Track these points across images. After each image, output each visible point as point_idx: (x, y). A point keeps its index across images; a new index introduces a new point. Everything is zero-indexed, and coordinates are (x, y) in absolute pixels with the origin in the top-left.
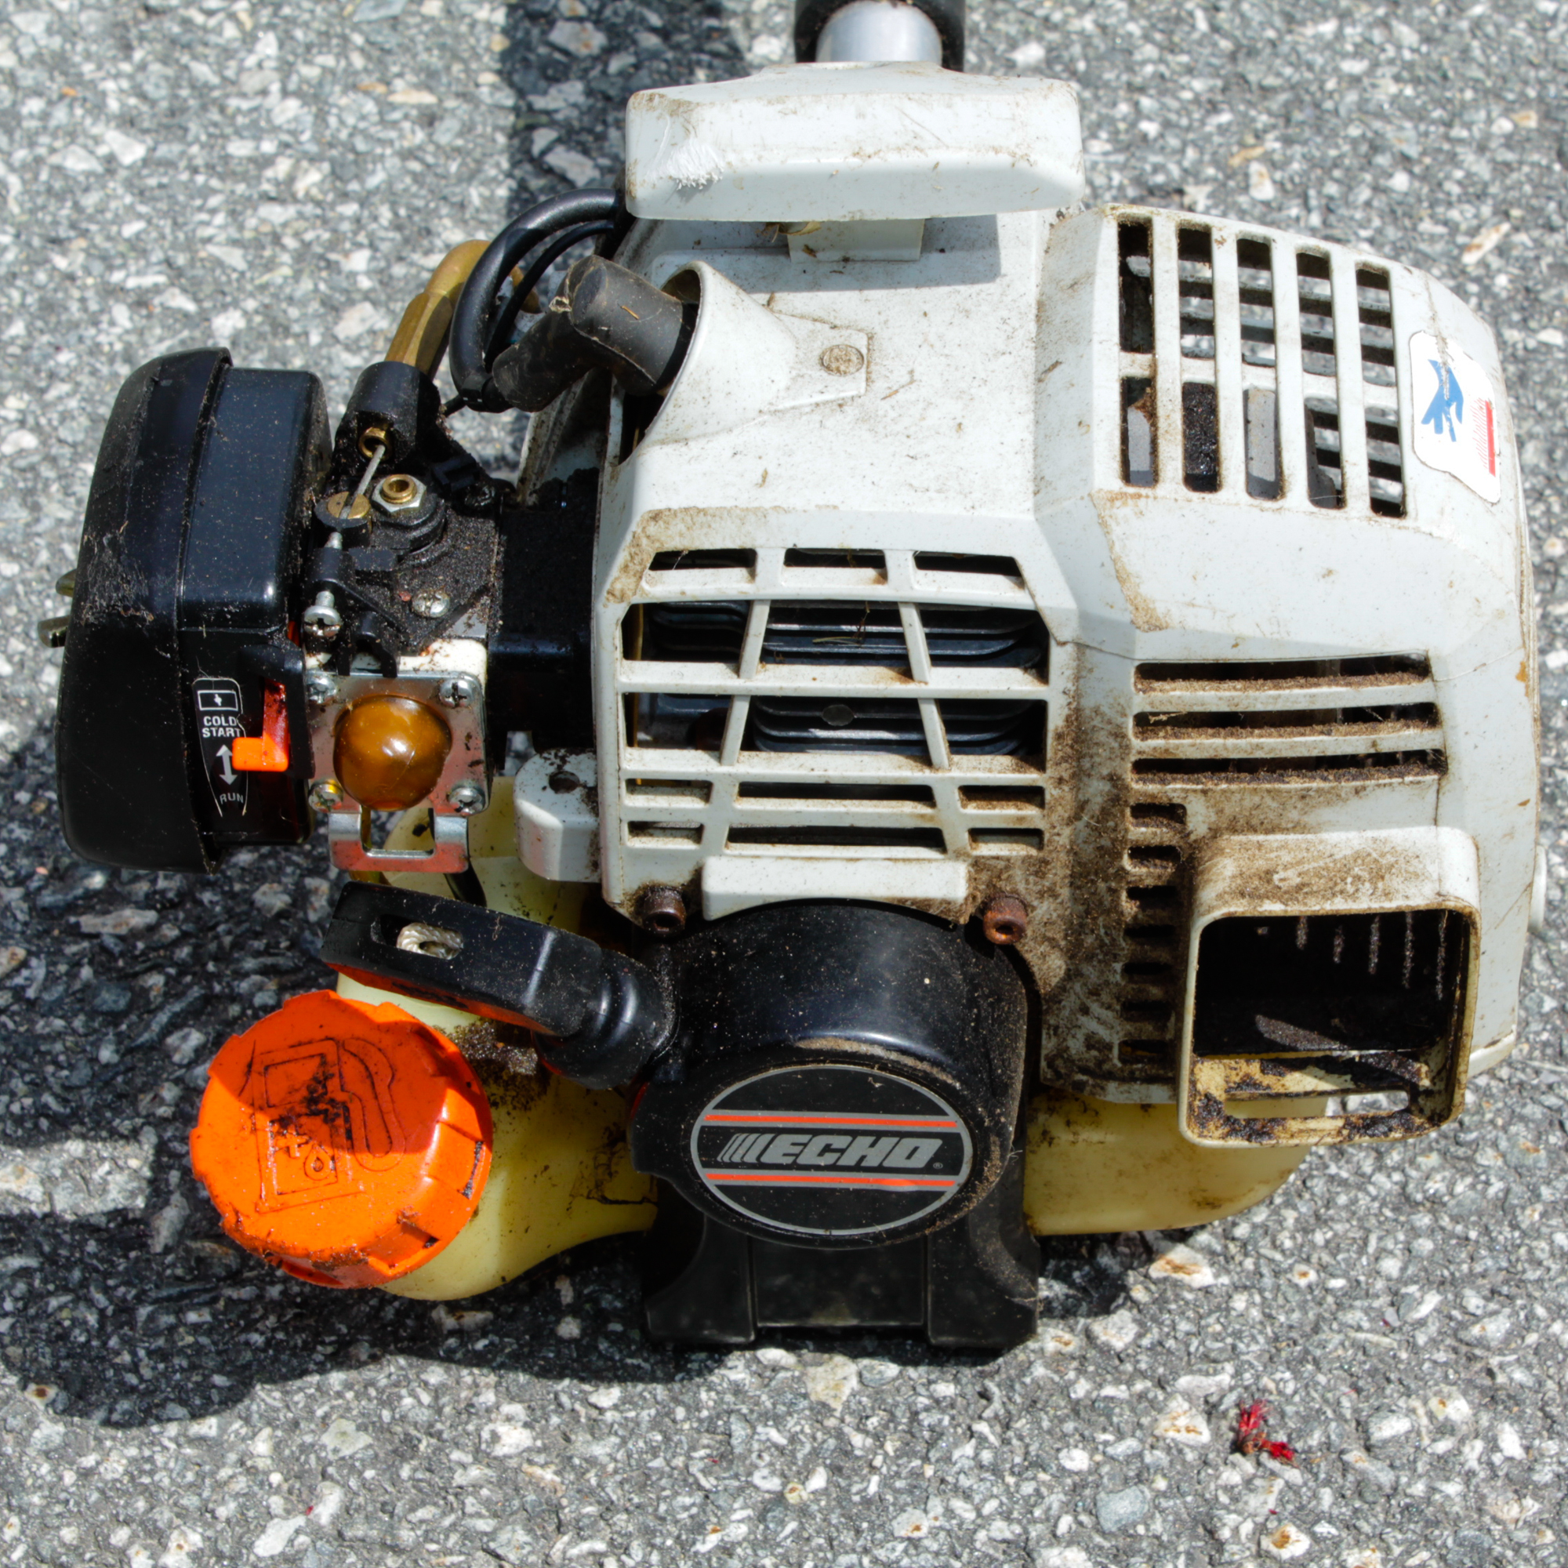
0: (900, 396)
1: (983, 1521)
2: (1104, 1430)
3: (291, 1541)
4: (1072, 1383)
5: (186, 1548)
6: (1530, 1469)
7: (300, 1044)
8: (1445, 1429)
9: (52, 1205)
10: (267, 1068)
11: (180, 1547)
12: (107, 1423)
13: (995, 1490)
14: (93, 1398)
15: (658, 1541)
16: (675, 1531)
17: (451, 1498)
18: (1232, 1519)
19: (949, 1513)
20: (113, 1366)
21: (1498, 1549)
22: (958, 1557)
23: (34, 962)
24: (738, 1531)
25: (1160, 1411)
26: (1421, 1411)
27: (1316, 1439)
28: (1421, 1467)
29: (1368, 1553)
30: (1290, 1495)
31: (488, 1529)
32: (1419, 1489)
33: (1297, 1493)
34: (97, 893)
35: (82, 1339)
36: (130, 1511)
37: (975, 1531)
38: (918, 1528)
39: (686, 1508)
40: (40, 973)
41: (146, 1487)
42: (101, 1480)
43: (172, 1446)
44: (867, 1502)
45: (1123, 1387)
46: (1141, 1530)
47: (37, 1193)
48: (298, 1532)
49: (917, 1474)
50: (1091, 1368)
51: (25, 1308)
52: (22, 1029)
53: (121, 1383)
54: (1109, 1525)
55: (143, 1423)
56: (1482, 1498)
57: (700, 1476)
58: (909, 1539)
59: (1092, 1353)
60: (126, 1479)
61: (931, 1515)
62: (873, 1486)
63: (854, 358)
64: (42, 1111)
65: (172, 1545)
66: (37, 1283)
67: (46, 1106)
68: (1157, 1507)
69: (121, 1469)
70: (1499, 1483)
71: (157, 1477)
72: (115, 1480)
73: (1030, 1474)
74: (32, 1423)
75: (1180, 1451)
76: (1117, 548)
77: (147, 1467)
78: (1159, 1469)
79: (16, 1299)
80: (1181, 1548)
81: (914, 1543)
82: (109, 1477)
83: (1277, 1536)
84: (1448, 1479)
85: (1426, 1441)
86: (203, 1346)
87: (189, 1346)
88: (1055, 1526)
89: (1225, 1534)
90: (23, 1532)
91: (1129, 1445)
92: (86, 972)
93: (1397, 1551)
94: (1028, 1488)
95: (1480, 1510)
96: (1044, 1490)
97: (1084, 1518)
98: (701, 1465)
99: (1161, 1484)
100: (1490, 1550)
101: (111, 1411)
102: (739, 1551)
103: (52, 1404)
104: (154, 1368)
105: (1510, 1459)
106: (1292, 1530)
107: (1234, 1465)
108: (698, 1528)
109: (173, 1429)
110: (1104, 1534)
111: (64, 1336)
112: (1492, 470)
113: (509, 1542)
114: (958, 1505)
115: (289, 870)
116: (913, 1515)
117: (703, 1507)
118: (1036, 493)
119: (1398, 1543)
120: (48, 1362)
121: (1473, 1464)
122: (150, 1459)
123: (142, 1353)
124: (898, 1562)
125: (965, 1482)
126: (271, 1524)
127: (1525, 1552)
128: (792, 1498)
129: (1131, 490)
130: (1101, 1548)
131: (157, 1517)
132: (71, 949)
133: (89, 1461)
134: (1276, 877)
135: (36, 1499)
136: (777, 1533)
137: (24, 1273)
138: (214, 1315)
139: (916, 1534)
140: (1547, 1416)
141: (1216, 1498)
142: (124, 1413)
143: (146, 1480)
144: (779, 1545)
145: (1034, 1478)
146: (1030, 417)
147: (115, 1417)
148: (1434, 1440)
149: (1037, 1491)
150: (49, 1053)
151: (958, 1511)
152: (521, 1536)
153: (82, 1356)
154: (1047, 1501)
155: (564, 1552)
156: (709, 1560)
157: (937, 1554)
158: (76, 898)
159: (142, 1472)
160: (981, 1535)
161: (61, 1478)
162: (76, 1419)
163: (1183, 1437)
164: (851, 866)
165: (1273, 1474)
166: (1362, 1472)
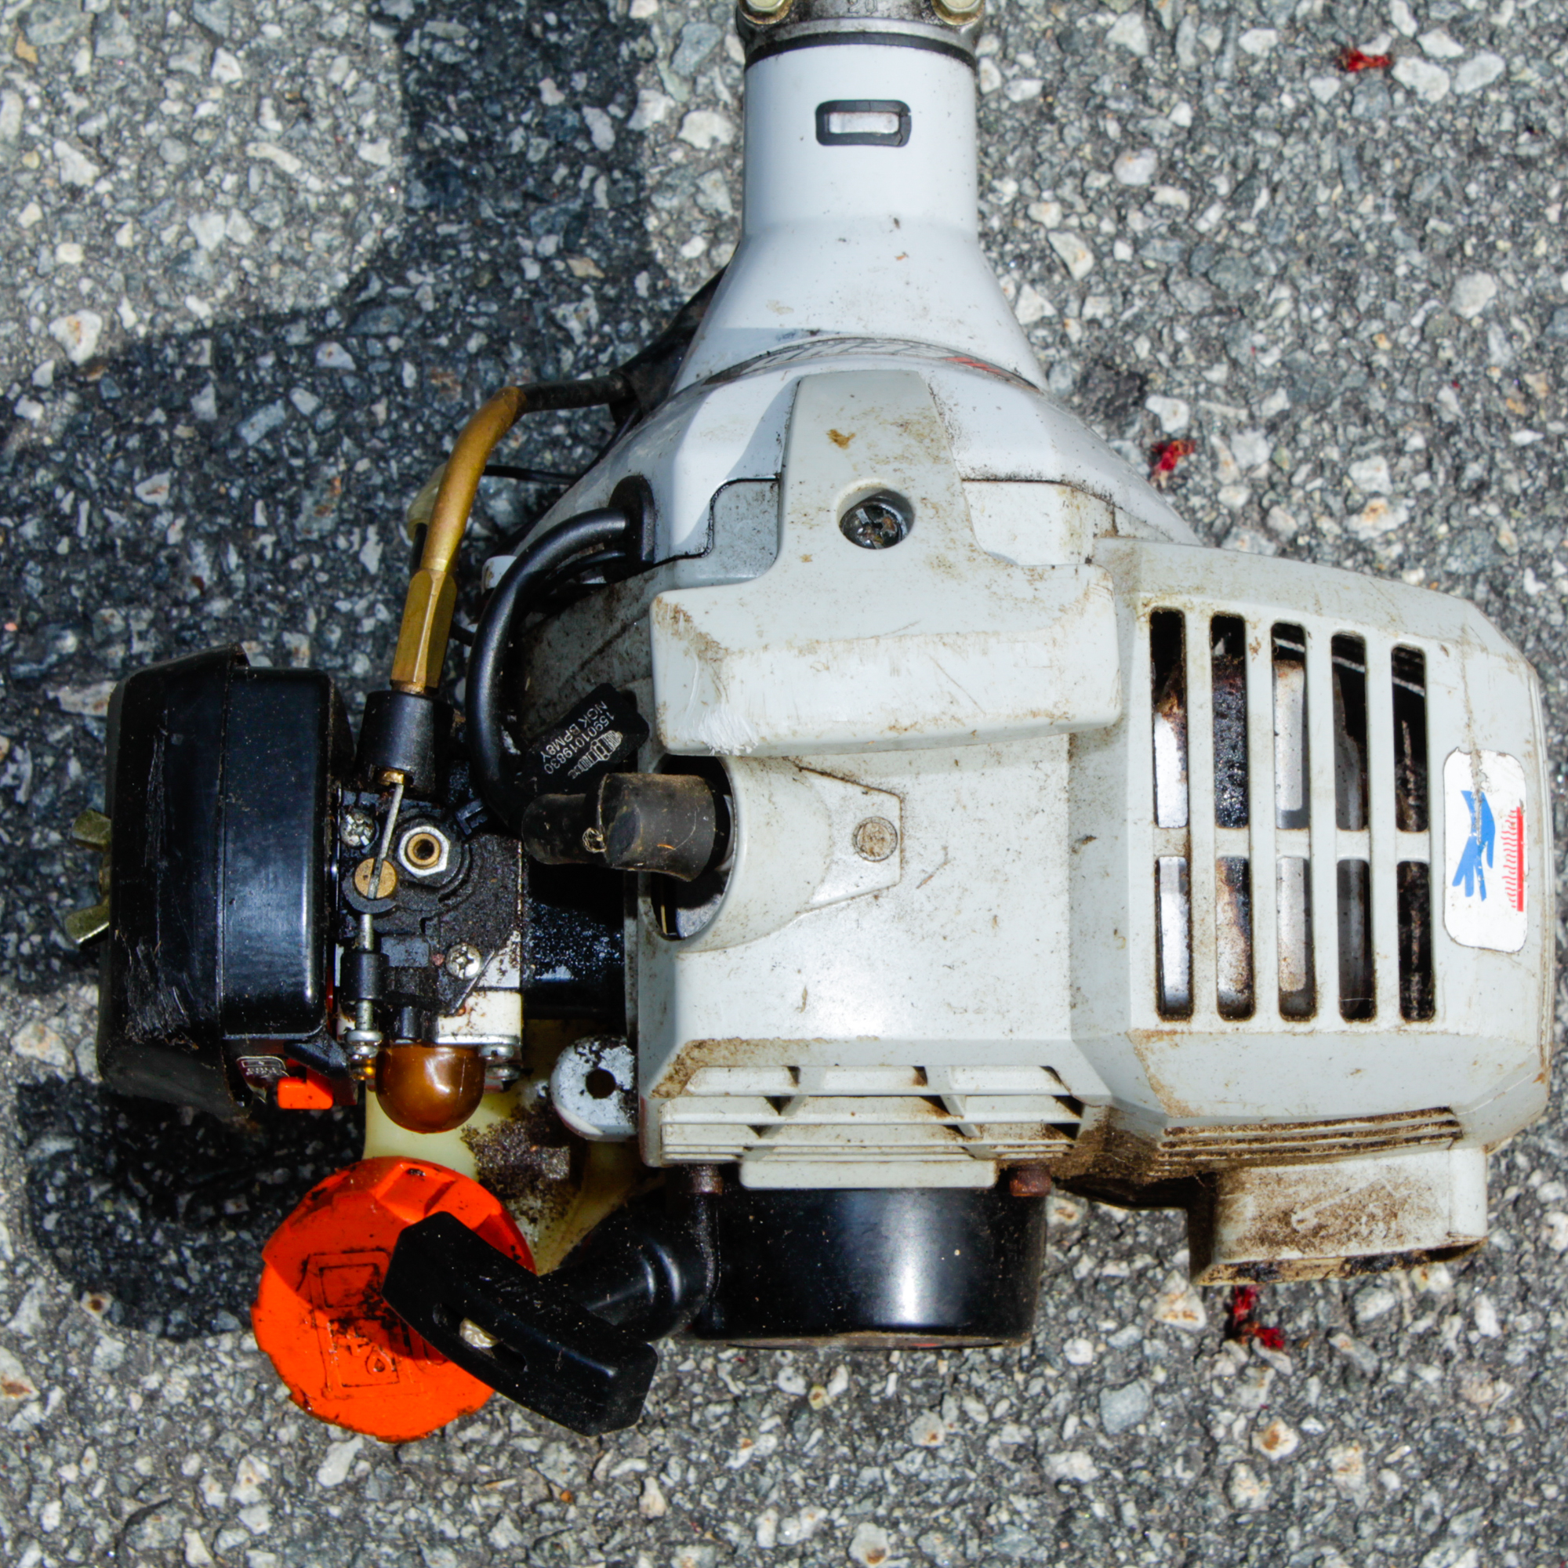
0: (933, 882)
1: (996, 1425)
2: (1107, 1316)
3: (352, 1468)
4: (1076, 1261)
5: (256, 1481)
6: (1504, 1348)
7: (352, 1251)
8: (1425, 1302)
9: (77, 1068)
10: (321, 1270)
11: (249, 1480)
12: (163, 1335)
13: (1006, 1390)
14: (147, 1306)
15: (693, 1455)
16: (708, 1443)
17: (497, 1414)
18: (1226, 1416)
19: (964, 1417)
20: (162, 1268)
21: (1471, 1443)
22: (973, 1466)
23: (19, 753)
24: (768, 1443)
25: (1158, 1290)
26: (1404, 1285)
27: (1304, 1320)
28: (1403, 1349)
29: (1351, 1452)
30: (1281, 1386)
31: (535, 1449)
32: (1400, 1376)
33: (1287, 1382)
34: (70, 658)
35: (128, 1238)
36: (198, 1439)
37: (987, 1437)
38: (934, 1437)
39: (718, 1418)
40: (27, 769)
41: (209, 1412)
42: (167, 1403)
43: (228, 1362)
44: (886, 1404)
45: (1124, 1265)
46: (1141, 1430)
47: (61, 1057)
48: (358, 1457)
49: (930, 1371)
50: (1093, 1242)
51: (69, 1198)
52: (19, 843)
53: (171, 1287)
54: (1112, 1428)
55: (197, 1334)
56: (1458, 1381)
57: (728, 1380)
58: (927, 1449)
59: (1094, 1226)
60: (189, 1402)
61: (947, 1421)
62: (891, 1387)
63: (888, 837)
64: (52, 950)
65: (242, 1477)
66: (75, 1166)
67: (55, 945)
68: (1157, 1404)
69: (183, 1392)
70: (1475, 1364)
71: (219, 1399)
72: (180, 1404)
73: (1037, 1370)
74: (93, 1340)
75: (1178, 1339)
76: (1152, 1070)
77: (208, 1387)
78: (1158, 1360)
79: (57, 1189)
80: (1179, 1450)
81: (932, 1452)
82: (174, 1400)
83: (1267, 1435)
84: (1427, 1362)
85: (1408, 1319)
86: (245, 1242)
87: (230, 1243)
88: (1062, 1427)
89: (1219, 1432)
90: (100, 1466)
91: (1131, 1333)
92: (74, 768)
93: (1378, 1447)
94: (1036, 1387)
95: (1456, 1396)
96: (1051, 1388)
97: (1089, 1419)
98: (729, 1367)
99: (1160, 1376)
100: (1463, 1443)
101: (166, 1322)
102: (770, 1466)
103: (108, 1315)
104: (201, 1271)
105: (1485, 1337)
106: (1281, 1428)
107: (1228, 1353)
108: (730, 1439)
109: (227, 1342)
110: (1107, 1436)
111: (110, 1232)
112: (1520, 907)
113: (555, 1464)
114: (973, 1406)
115: (265, 622)
116: (928, 1419)
117: (733, 1415)
118: (1073, 1006)
119: (1379, 1439)
120: (98, 1266)
121: (1451, 1344)
122: (208, 1378)
123: (187, 1253)
124: (917, 1475)
125: (978, 1380)
126: (331, 1448)
127: (1496, 1443)
128: (816, 1404)
129: (1167, 1026)
130: (1104, 1451)
131: (224, 1445)
132: (56, 736)
133: (152, 1381)
134: (1294, 1218)
135: (108, 1427)
136: (804, 1444)
137: (61, 1157)
138: (250, 1203)
139: (934, 1444)
140: (1522, 1282)
141: (1211, 1390)
142: (179, 1325)
143: (208, 1403)
144: (805, 1455)
145: (1041, 1375)
146: (1065, 898)
147: (171, 1330)
148: (1416, 1318)
149: (1045, 1389)
150: (50, 876)
151: (972, 1414)
152: (567, 1457)
153: (130, 1256)
154: (1054, 1400)
155: (608, 1471)
156: (742, 1476)
157: (953, 1465)
158: (51, 667)
159: (204, 1394)
160: (994, 1442)
161: (127, 1402)
162: (134, 1333)
163: (1180, 1322)
164: (883, 1167)
165: (1264, 1364)
166: (1347, 1357)
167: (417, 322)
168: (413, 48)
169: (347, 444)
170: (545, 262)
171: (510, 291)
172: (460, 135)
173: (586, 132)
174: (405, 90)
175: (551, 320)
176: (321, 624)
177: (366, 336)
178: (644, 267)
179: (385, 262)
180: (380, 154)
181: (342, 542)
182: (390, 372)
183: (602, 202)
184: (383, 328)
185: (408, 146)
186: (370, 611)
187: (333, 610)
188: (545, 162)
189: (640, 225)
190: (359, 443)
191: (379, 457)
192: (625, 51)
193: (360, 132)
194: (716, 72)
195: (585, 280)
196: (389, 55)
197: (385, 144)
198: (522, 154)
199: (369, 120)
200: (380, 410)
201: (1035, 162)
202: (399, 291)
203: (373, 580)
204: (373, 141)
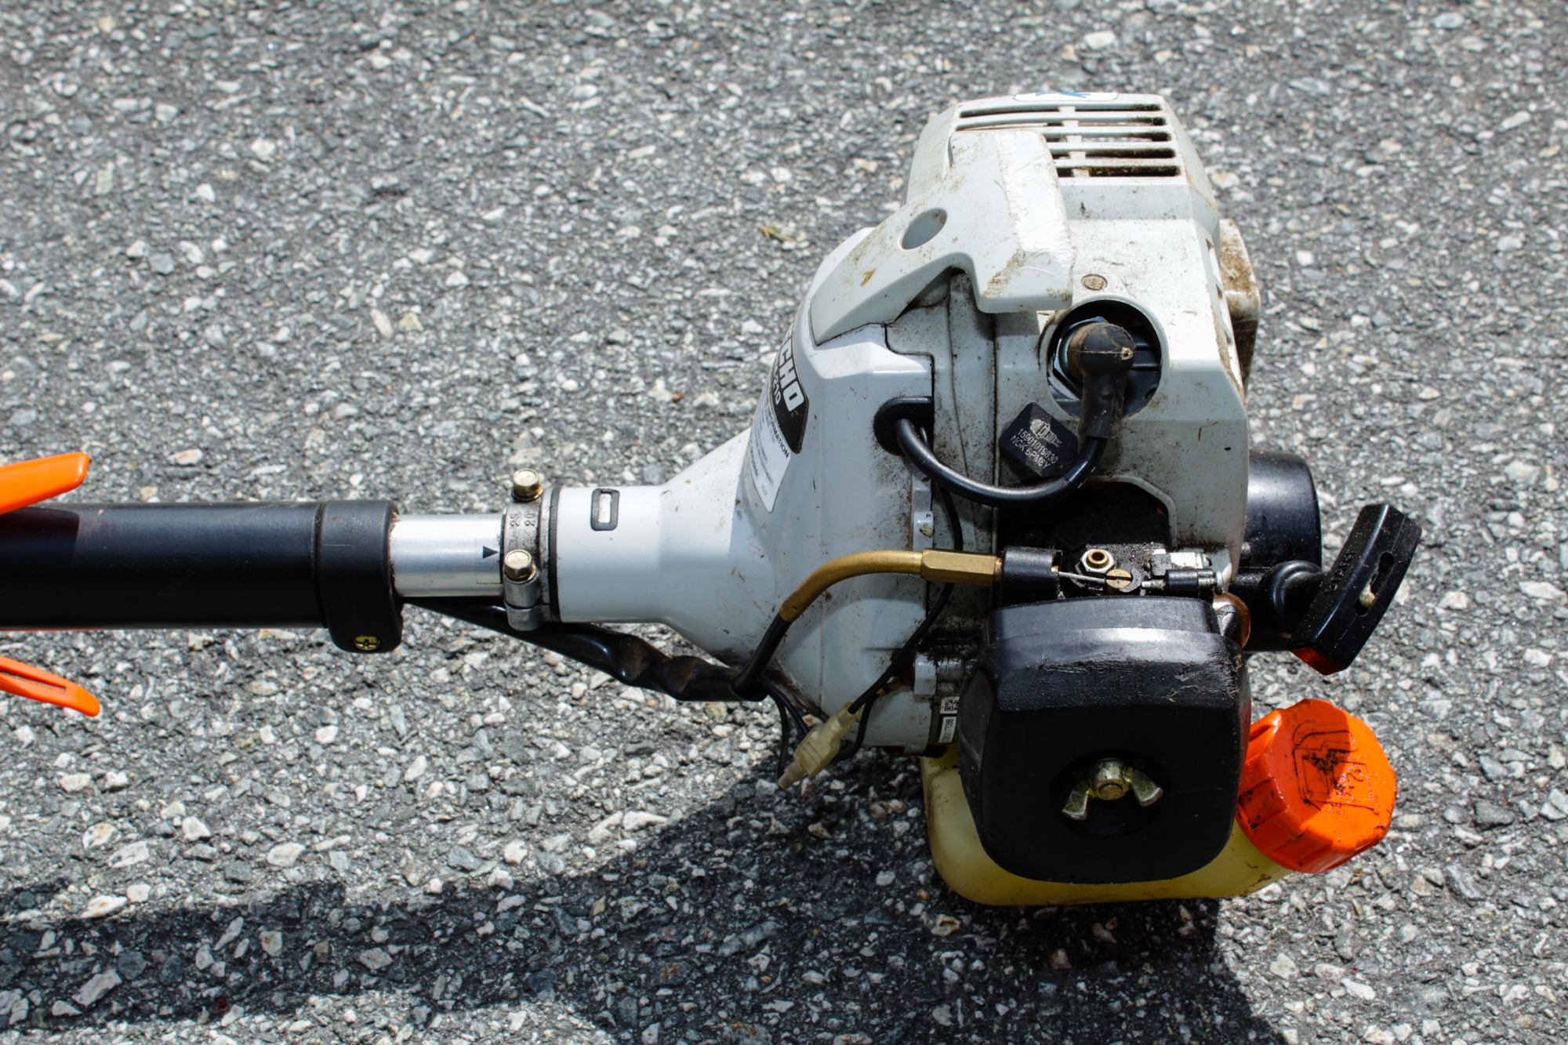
3: (1361, 981)
5: (1379, 1032)
11: (1379, 1035)
48: (1355, 979)
126: (1351, 993)
167: (630, 989)
168: (450, 1004)
169: (709, 1023)
170: (594, 927)
171: (612, 943)
172: (510, 975)
173: (514, 909)
174: (477, 1007)
175: (632, 920)
176: (827, 1030)
177: (639, 1017)
178: (600, 878)
179: (590, 1012)
180: (517, 1019)
181: (774, 1021)
182: (663, 1003)
183: (559, 899)
184: (634, 1007)
185: (515, 1003)
186: (818, 1004)
187: (818, 1024)
188: (531, 929)
189: (573, 880)
190: (709, 1017)
191: (718, 1006)
192: (462, 895)
193: (503, 1030)
194: (480, 848)
195: (607, 906)
196: (452, 1018)
197: (512, 1015)
198: (525, 942)
199: (496, 1025)
200: (686, 1006)
201: (549, 696)
202: (609, 1001)
203: (797, 1005)
204: (509, 1022)
